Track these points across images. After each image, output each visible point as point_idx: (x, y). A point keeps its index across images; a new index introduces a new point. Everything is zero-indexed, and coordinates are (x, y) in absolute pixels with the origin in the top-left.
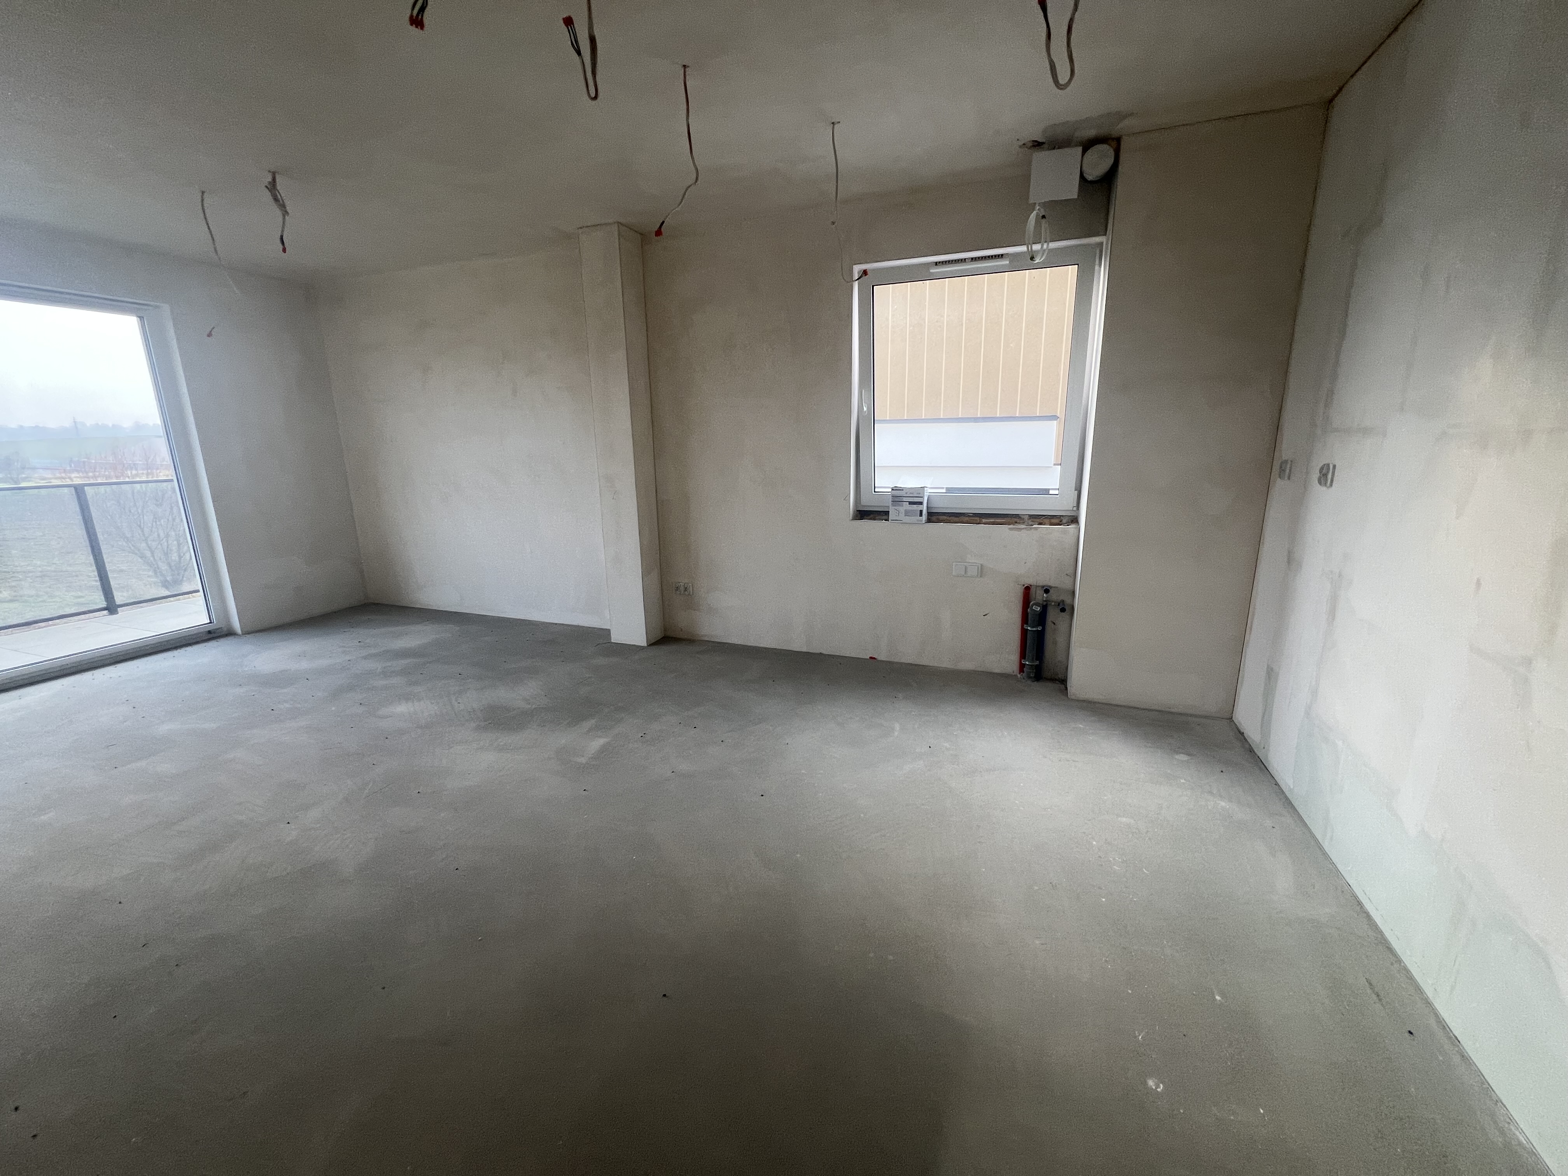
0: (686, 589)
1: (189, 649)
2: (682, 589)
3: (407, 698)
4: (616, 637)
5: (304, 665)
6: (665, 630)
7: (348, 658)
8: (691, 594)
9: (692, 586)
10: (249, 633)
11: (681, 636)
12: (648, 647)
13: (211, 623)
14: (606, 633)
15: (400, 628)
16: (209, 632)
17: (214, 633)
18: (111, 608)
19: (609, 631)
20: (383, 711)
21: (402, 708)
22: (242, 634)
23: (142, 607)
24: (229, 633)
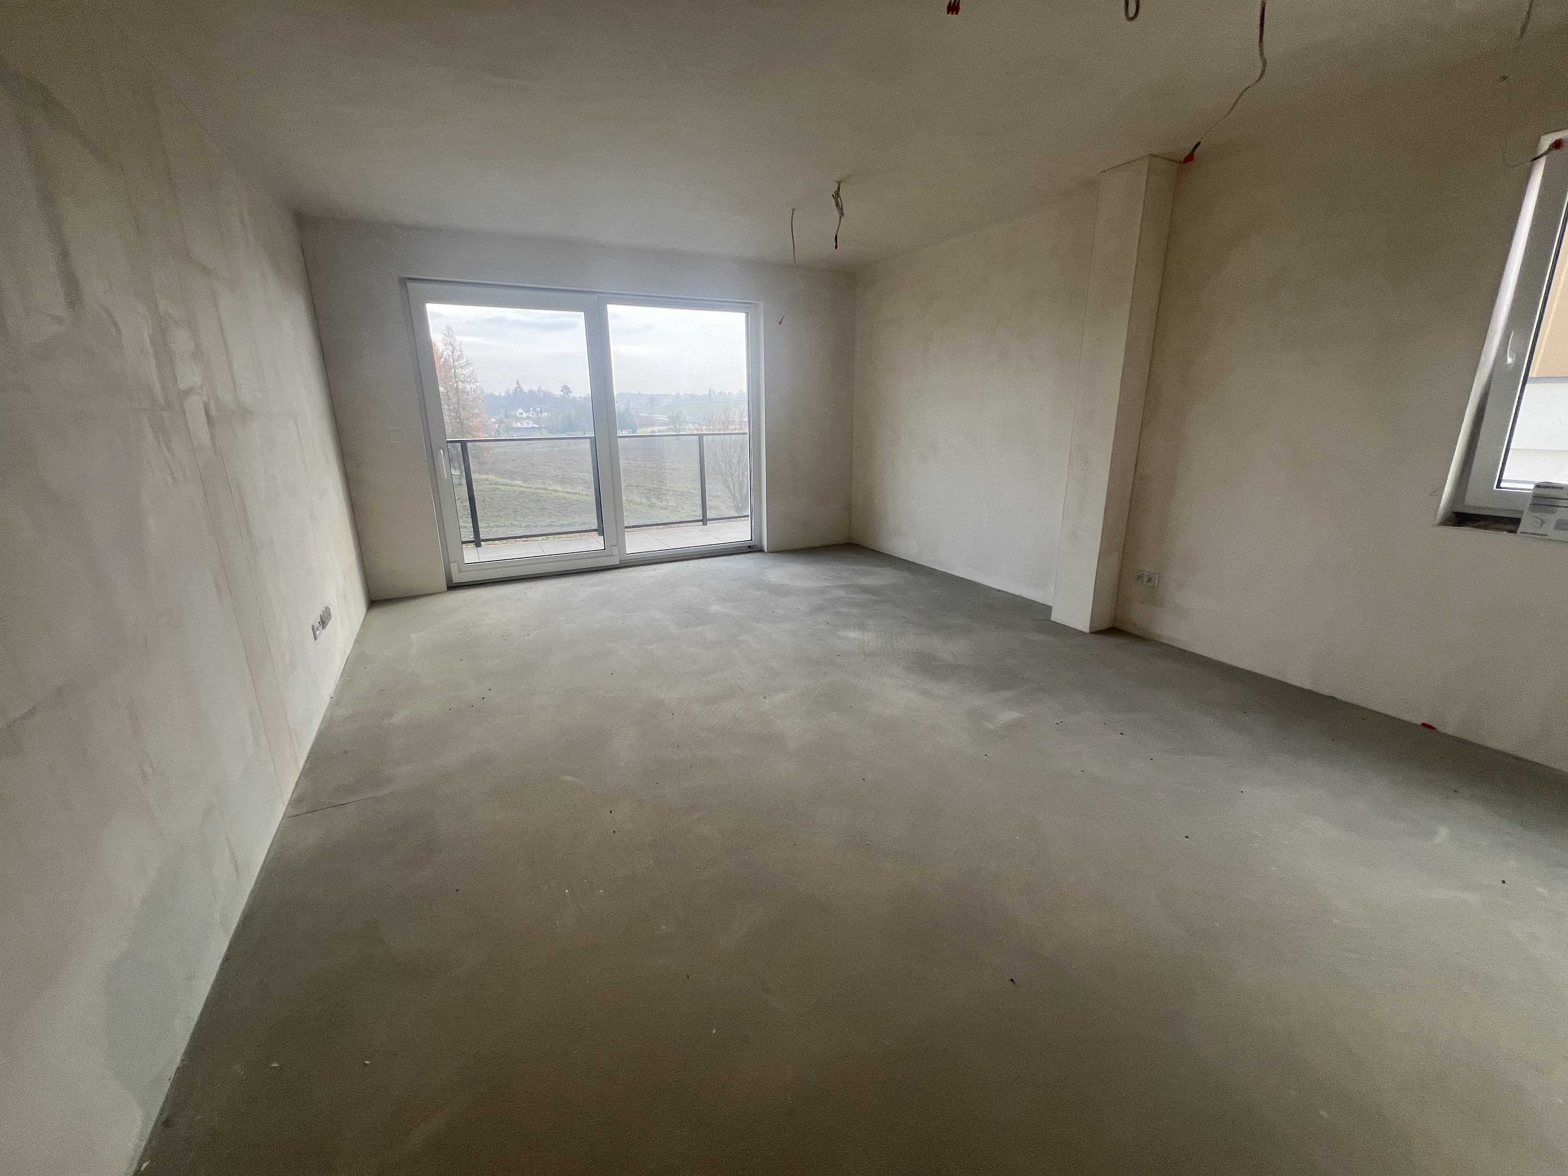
0: (1150, 580)
1: (737, 556)
2: (1145, 579)
3: (862, 627)
4: (1057, 616)
5: (798, 583)
6: (1115, 619)
7: (826, 584)
8: (1156, 586)
9: (1159, 577)
10: (771, 553)
11: (1131, 630)
12: (1091, 635)
13: (751, 540)
14: (1047, 609)
15: (867, 568)
16: (750, 547)
17: (752, 548)
18: (704, 521)
19: (1050, 608)
20: (841, 633)
21: (854, 634)
22: (767, 552)
23: (719, 523)
24: (761, 551)
